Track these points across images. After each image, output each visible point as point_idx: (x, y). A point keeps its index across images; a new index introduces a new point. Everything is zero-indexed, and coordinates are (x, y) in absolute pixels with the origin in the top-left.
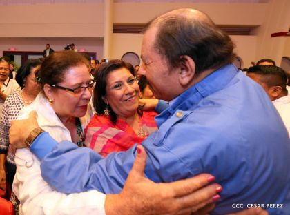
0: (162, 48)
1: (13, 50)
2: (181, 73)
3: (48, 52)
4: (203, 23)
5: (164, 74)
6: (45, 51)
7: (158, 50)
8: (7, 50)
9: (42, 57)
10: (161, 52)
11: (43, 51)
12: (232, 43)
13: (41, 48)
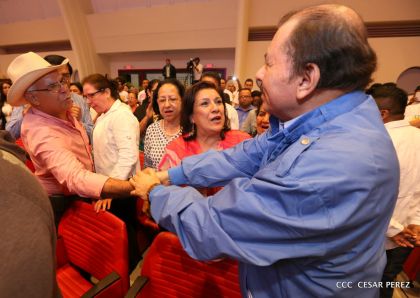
0: (292, 48)
1: (129, 68)
2: (301, 85)
3: (168, 69)
4: (353, 28)
5: (283, 81)
6: (165, 68)
7: (287, 49)
8: (122, 68)
9: (161, 75)
10: (289, 53)
11: (162, 67)
12: (375, 65)
13: (160, 65)
